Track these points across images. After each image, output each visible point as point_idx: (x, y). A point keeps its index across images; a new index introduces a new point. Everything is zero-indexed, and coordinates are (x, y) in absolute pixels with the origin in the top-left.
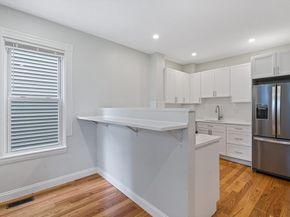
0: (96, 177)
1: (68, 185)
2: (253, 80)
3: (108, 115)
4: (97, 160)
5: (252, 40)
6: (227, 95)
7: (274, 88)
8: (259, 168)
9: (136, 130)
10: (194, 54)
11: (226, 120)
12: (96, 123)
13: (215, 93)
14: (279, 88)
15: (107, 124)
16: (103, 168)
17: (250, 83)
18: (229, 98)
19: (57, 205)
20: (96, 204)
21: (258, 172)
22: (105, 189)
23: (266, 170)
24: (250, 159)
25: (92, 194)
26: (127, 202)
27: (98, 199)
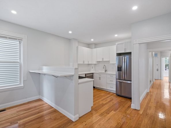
0: (40, 100)
1: (24, 104)
2: (117, 53)
3: (45, 70)
4: (40, 92)
5: (116, 35)
6: (108, 60)
7: (124, 58)
8: (119, 94)
9: (57, 77)
10: (92, 40)
11: (108, 72)
12: (40, 74)
13: (103, 59)
14: (126, 57)
15: (45, 74)
16: (43, 96)
17: (116, 55)
18: (109, 61)
19: (18, 112)
20: (37, 110)
21: (118, 96)
22: (43, 105)
23: (123, 95)
24: (115, 90)
25: (36, 107)
26: (52, 109)
27: (38, 109)
